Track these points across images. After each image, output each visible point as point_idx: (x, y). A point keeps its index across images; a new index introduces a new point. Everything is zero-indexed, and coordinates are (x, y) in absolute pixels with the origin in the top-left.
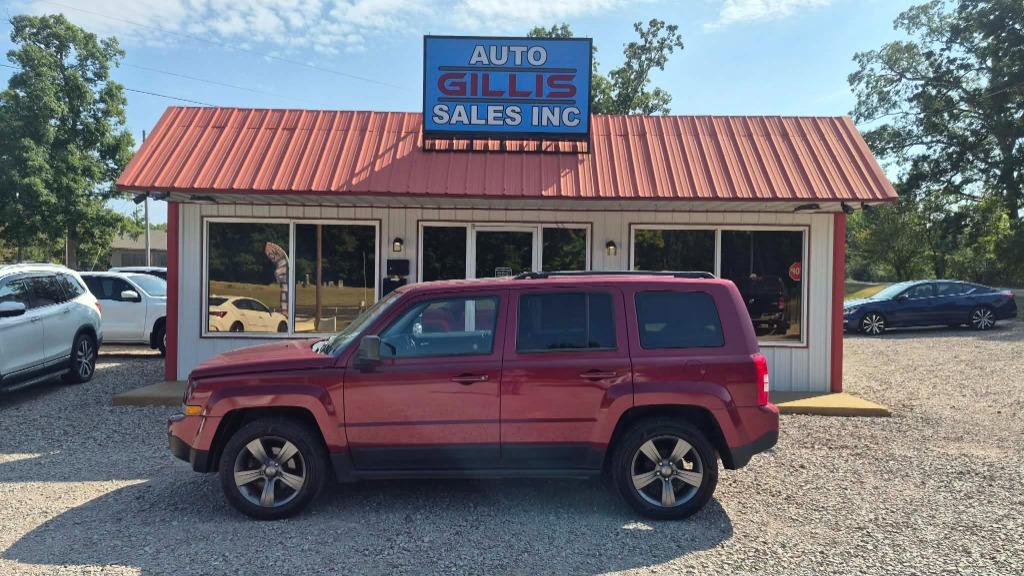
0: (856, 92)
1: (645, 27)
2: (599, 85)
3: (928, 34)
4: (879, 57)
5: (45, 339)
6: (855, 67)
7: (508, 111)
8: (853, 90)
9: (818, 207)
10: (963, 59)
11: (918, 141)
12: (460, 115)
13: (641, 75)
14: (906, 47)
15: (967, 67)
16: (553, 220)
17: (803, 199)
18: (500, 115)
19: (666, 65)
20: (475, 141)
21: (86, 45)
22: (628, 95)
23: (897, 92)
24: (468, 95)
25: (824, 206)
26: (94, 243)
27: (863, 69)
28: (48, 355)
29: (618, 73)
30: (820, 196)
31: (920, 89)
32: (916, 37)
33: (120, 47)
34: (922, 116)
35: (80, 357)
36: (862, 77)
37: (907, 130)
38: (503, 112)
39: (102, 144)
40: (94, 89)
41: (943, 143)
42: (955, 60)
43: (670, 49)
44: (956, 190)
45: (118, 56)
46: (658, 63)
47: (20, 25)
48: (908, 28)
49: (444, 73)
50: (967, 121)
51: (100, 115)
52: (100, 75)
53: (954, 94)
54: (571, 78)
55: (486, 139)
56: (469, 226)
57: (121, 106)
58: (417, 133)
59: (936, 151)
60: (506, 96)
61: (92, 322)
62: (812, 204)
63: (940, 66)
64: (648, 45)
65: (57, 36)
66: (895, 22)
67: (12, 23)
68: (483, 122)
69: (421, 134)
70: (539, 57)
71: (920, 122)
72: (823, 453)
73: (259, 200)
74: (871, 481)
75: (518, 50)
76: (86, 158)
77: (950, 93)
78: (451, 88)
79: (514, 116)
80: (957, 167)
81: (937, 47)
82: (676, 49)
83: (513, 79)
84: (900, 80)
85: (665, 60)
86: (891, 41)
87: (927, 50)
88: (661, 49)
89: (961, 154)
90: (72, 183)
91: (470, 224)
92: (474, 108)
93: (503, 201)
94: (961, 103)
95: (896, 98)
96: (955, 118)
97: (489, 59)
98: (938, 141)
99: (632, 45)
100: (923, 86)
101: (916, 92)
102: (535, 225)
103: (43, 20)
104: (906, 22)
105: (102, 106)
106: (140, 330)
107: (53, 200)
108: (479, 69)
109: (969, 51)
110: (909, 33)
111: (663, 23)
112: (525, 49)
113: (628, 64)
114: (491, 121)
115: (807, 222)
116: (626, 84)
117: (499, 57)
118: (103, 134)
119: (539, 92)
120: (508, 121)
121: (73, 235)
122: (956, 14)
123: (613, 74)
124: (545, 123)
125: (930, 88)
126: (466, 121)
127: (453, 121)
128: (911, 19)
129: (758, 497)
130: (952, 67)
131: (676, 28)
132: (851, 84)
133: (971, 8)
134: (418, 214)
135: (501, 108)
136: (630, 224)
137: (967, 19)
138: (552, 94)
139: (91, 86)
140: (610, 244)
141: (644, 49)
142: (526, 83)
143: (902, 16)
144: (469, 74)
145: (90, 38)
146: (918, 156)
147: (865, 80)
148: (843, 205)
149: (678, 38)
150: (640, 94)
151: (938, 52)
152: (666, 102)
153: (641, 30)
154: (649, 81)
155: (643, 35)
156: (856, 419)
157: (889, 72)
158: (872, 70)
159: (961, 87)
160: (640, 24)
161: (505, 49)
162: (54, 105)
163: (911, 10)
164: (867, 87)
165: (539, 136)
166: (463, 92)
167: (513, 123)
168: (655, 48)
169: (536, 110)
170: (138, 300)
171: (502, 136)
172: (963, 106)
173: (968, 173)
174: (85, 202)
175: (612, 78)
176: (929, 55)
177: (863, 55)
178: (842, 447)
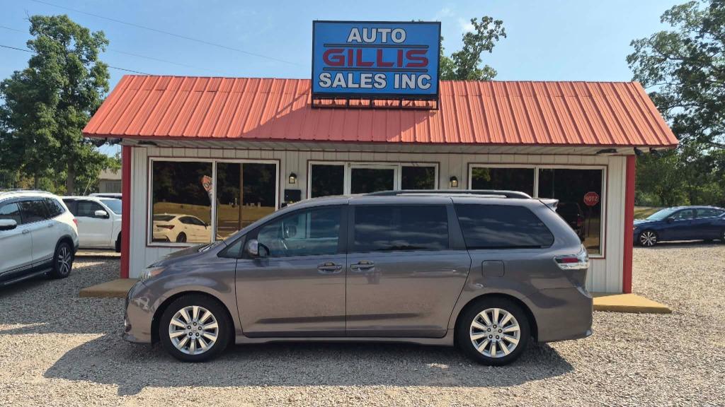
0: (633, 68)
1: (479, 22)
2: (444, 63)
3: (686, 26)
4: (650, 42)
5: (34, 246)
6: (632, 50)
7: (376, 78)
8: (630, 67)
9: (615, 151)
10: (713, 44)
11: (678, 103)
12: (339, 80)
13: (475, 56)
14: (670, 35)
15: (715, 50)
16: (410, 160)
17: (605, 145)
18: (370, 80)
19: (493, 49)
20: (350, 101)
21: (82, 36)
22: (465, 70)
23: (663, 69)
24: (346, 65)
25: (619, 150)
26: (85, 175)
27: (638, 51)
28: (37, 258)
29: (458, 55)
30: (618, 143)
31: (681, 66)
32: (678, 28)
33: (106, 38)
34: (681, 86)
35: (61, 259)
36: (637, 58)
37: (670, 96)
38: (373, 78)
39: (92, 106)
40: (87, 67)
41: (697, 105)
42: (706, 44)
43: (497, 37)
44: (707, 140)
45: (104, 45)
46: (488, 48)
47: (36, 23)
48: (672, 21)
49: (327, 49)
50: (715, 89)
51: (91, 85)
52: (92, 57)
53: (705, 70)
54: (424, 52)
55: (360, 99)
56: (346, 165)
57: (105, 79)
58: (308, 95)
59: (692, 112)
60: (375, 66)
61: (70, 234)
62: (611, 149)
63: (695, 49)
64: (480, 35)
65: (61, 30)
66: (661, 17)
67: (31, 22)
68: (357, 86)
69: (310, 95)
70: (400, 37)
71: (679, 91)
72: (622, 345)
73: (203, 145)
74: (664, 371)
75: (384, 31)
76: (81, 116)
77: (702, 69)
78: (335, 60)
79: (381, 81)
80: (707, 123)
81: (693, 35)
82: (500, 37)
83: (380, 54)
84: (665, 60)
85: (493, 45)
86: (659, 31)
87: (685, 38)
88: (490, 37)
89: (711, 114)
90: (71, 134)
91: (347, 163)
92: (350, 76)
93: (371, 146)
94: (712, 77)
95: (663, 73)
96: (707, 86)
97: (362, 38)
98: (693, 104)
99: (469, 35)
100: (682, 64)
101: (677, 68)
102: (396, 164)
103: (52, 19)
104: (670, 17)
105: (92, 79)
106: (108, 240)
107: (58, 145)
108: (355, 46)
109: (717, 38)
110: (672, 25)
111: (492, 19)
112: (389, 30)
113: (465, 49)
114: (363, 85)
115: (606, 163)
116: (463, 64)
117: (369, 37)
118: (93, 99)
119: (400, 62)
120: (376, 85)
121: (71, 170)
122: (708, 12)
123: (454, 55)
124: (404, 86)
125: (687, 65)
126: (344, 85)
127: (334, 85)
128: (673, 15)
129: (575, 385)
130: (704, 50)
131: (501, 22)
132: (629, 63)
133: (719, 7)
134: (308, 155)
135: (371, 75)
136: (468, 164)
137: (716, 15)
138: (409, 65)
139: (85, 65)
140: (453, 178)
141: (476, 37)
142: (390, 56)
143: (667, 13)
144: (346, 49)
145: (84, 32)
146: (678, 115)
147: (640, 59)
148: (635, 149)
149: (503, 30)
150: (474, 70)
151: (693, 39)
152: (492, 76)
153: (476, 24)
154: (480, 61)
155: (477, 27)
156: (645, 315)
157: (657, 54)
158: (645, 52)
159: (710, 65)
160: (475, 19)
161: (374, 31)
162: (59, 79)
163: (673, 8)
164: (641, 64)
165: (400, 97)
166: (342, 62)
167: (380, 87)
168: (485, 37)
169: (397, 77)
170: (106, 217)
171: (371, 96)
172: (713, 79)
173: (716, 128)
174: (80, 146)
175: (454, 59)
176: (687, 41)
177: (638, 41)
178: (637, 340)
